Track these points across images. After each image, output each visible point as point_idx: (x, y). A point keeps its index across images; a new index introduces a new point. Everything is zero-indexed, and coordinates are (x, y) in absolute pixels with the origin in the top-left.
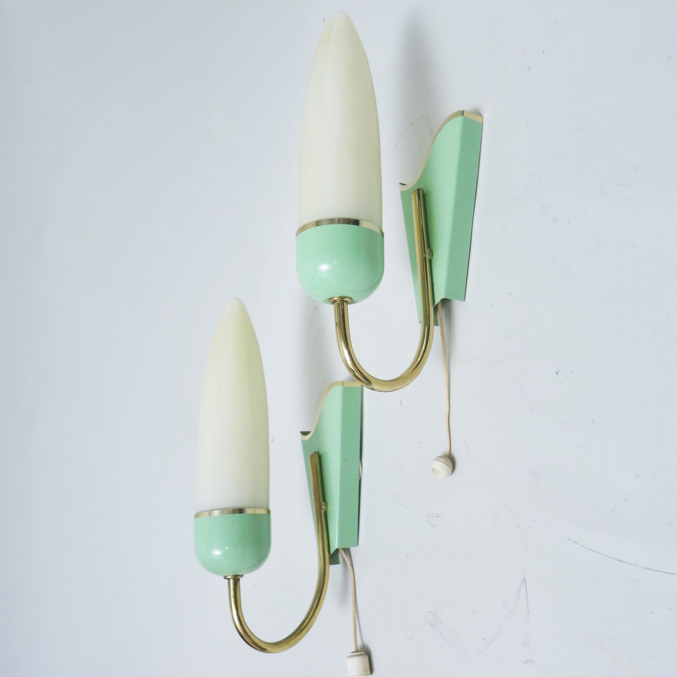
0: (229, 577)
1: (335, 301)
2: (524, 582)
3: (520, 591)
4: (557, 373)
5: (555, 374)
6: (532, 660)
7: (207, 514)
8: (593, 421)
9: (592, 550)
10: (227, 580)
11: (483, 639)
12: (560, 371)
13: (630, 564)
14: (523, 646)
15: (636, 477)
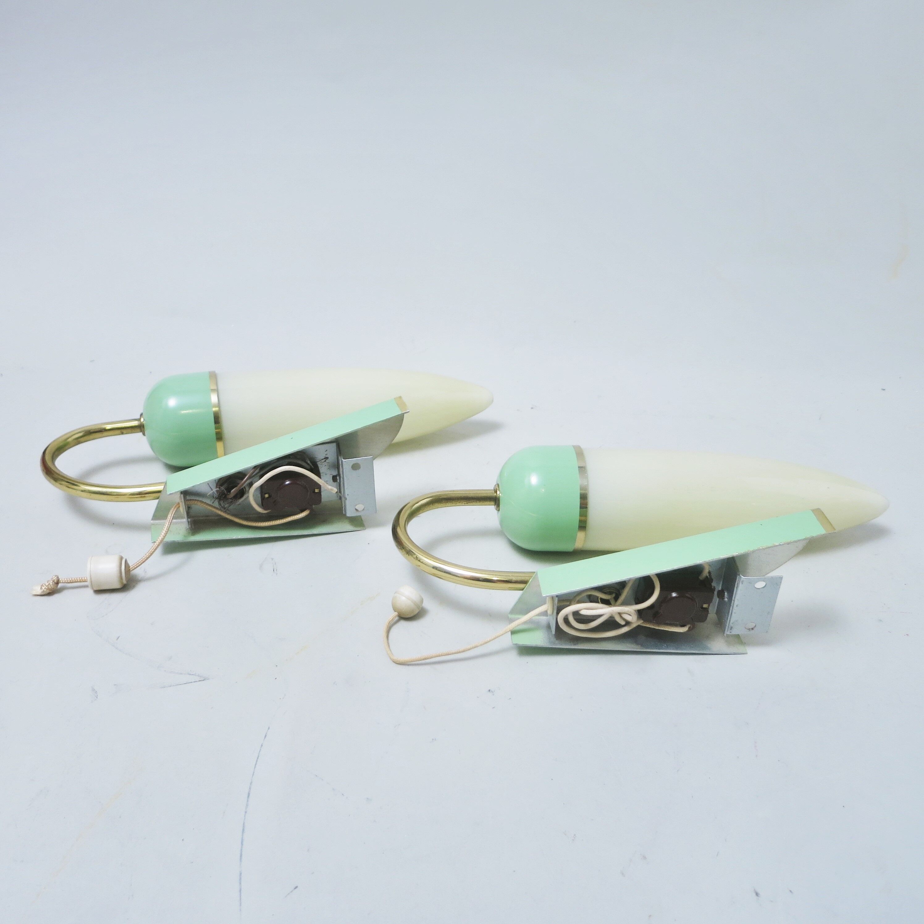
0: (142, 420)
1: (496, 492)
2: (203, 679)
3: (190, 674)
4: (489, 690)
5: (489, 689)
6: (97, 698)
7: (214, 387)
8: (434, 740)
9: (258, 758)
10: (139, 417)
11: (119, 637)
12: (493, 695)
13: (247, 805)
14: (115, 685)
15: (367, 799)
